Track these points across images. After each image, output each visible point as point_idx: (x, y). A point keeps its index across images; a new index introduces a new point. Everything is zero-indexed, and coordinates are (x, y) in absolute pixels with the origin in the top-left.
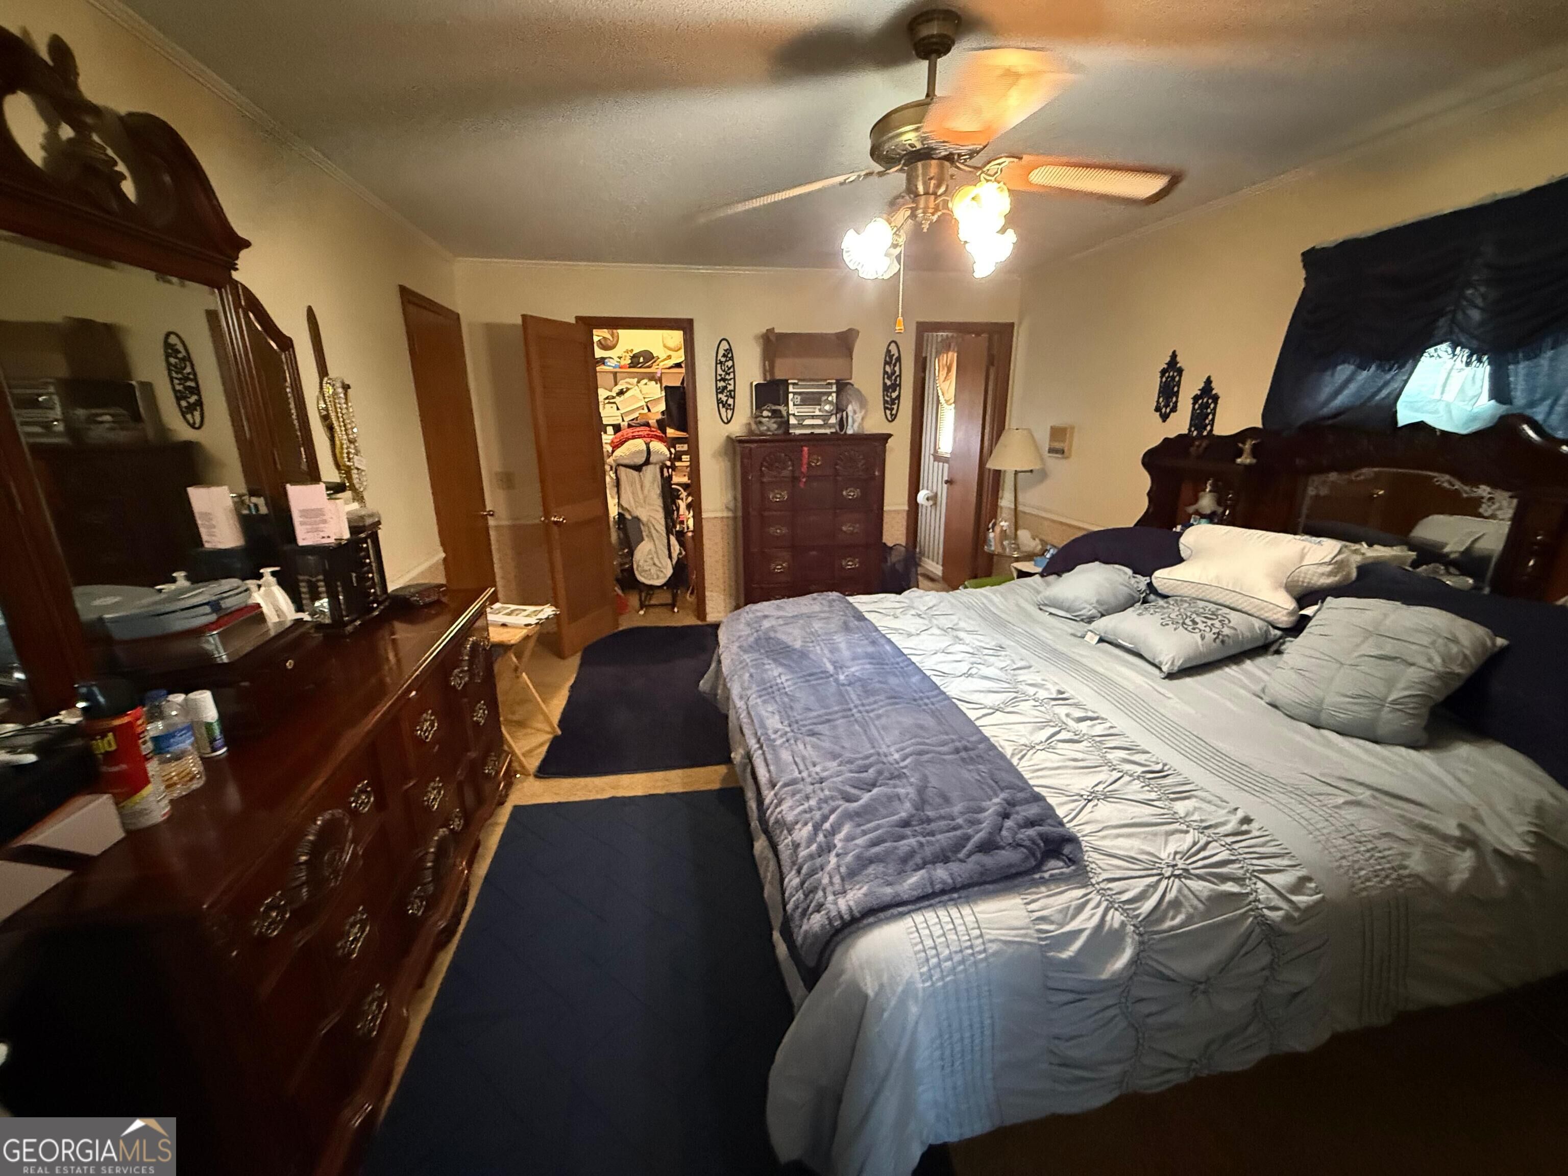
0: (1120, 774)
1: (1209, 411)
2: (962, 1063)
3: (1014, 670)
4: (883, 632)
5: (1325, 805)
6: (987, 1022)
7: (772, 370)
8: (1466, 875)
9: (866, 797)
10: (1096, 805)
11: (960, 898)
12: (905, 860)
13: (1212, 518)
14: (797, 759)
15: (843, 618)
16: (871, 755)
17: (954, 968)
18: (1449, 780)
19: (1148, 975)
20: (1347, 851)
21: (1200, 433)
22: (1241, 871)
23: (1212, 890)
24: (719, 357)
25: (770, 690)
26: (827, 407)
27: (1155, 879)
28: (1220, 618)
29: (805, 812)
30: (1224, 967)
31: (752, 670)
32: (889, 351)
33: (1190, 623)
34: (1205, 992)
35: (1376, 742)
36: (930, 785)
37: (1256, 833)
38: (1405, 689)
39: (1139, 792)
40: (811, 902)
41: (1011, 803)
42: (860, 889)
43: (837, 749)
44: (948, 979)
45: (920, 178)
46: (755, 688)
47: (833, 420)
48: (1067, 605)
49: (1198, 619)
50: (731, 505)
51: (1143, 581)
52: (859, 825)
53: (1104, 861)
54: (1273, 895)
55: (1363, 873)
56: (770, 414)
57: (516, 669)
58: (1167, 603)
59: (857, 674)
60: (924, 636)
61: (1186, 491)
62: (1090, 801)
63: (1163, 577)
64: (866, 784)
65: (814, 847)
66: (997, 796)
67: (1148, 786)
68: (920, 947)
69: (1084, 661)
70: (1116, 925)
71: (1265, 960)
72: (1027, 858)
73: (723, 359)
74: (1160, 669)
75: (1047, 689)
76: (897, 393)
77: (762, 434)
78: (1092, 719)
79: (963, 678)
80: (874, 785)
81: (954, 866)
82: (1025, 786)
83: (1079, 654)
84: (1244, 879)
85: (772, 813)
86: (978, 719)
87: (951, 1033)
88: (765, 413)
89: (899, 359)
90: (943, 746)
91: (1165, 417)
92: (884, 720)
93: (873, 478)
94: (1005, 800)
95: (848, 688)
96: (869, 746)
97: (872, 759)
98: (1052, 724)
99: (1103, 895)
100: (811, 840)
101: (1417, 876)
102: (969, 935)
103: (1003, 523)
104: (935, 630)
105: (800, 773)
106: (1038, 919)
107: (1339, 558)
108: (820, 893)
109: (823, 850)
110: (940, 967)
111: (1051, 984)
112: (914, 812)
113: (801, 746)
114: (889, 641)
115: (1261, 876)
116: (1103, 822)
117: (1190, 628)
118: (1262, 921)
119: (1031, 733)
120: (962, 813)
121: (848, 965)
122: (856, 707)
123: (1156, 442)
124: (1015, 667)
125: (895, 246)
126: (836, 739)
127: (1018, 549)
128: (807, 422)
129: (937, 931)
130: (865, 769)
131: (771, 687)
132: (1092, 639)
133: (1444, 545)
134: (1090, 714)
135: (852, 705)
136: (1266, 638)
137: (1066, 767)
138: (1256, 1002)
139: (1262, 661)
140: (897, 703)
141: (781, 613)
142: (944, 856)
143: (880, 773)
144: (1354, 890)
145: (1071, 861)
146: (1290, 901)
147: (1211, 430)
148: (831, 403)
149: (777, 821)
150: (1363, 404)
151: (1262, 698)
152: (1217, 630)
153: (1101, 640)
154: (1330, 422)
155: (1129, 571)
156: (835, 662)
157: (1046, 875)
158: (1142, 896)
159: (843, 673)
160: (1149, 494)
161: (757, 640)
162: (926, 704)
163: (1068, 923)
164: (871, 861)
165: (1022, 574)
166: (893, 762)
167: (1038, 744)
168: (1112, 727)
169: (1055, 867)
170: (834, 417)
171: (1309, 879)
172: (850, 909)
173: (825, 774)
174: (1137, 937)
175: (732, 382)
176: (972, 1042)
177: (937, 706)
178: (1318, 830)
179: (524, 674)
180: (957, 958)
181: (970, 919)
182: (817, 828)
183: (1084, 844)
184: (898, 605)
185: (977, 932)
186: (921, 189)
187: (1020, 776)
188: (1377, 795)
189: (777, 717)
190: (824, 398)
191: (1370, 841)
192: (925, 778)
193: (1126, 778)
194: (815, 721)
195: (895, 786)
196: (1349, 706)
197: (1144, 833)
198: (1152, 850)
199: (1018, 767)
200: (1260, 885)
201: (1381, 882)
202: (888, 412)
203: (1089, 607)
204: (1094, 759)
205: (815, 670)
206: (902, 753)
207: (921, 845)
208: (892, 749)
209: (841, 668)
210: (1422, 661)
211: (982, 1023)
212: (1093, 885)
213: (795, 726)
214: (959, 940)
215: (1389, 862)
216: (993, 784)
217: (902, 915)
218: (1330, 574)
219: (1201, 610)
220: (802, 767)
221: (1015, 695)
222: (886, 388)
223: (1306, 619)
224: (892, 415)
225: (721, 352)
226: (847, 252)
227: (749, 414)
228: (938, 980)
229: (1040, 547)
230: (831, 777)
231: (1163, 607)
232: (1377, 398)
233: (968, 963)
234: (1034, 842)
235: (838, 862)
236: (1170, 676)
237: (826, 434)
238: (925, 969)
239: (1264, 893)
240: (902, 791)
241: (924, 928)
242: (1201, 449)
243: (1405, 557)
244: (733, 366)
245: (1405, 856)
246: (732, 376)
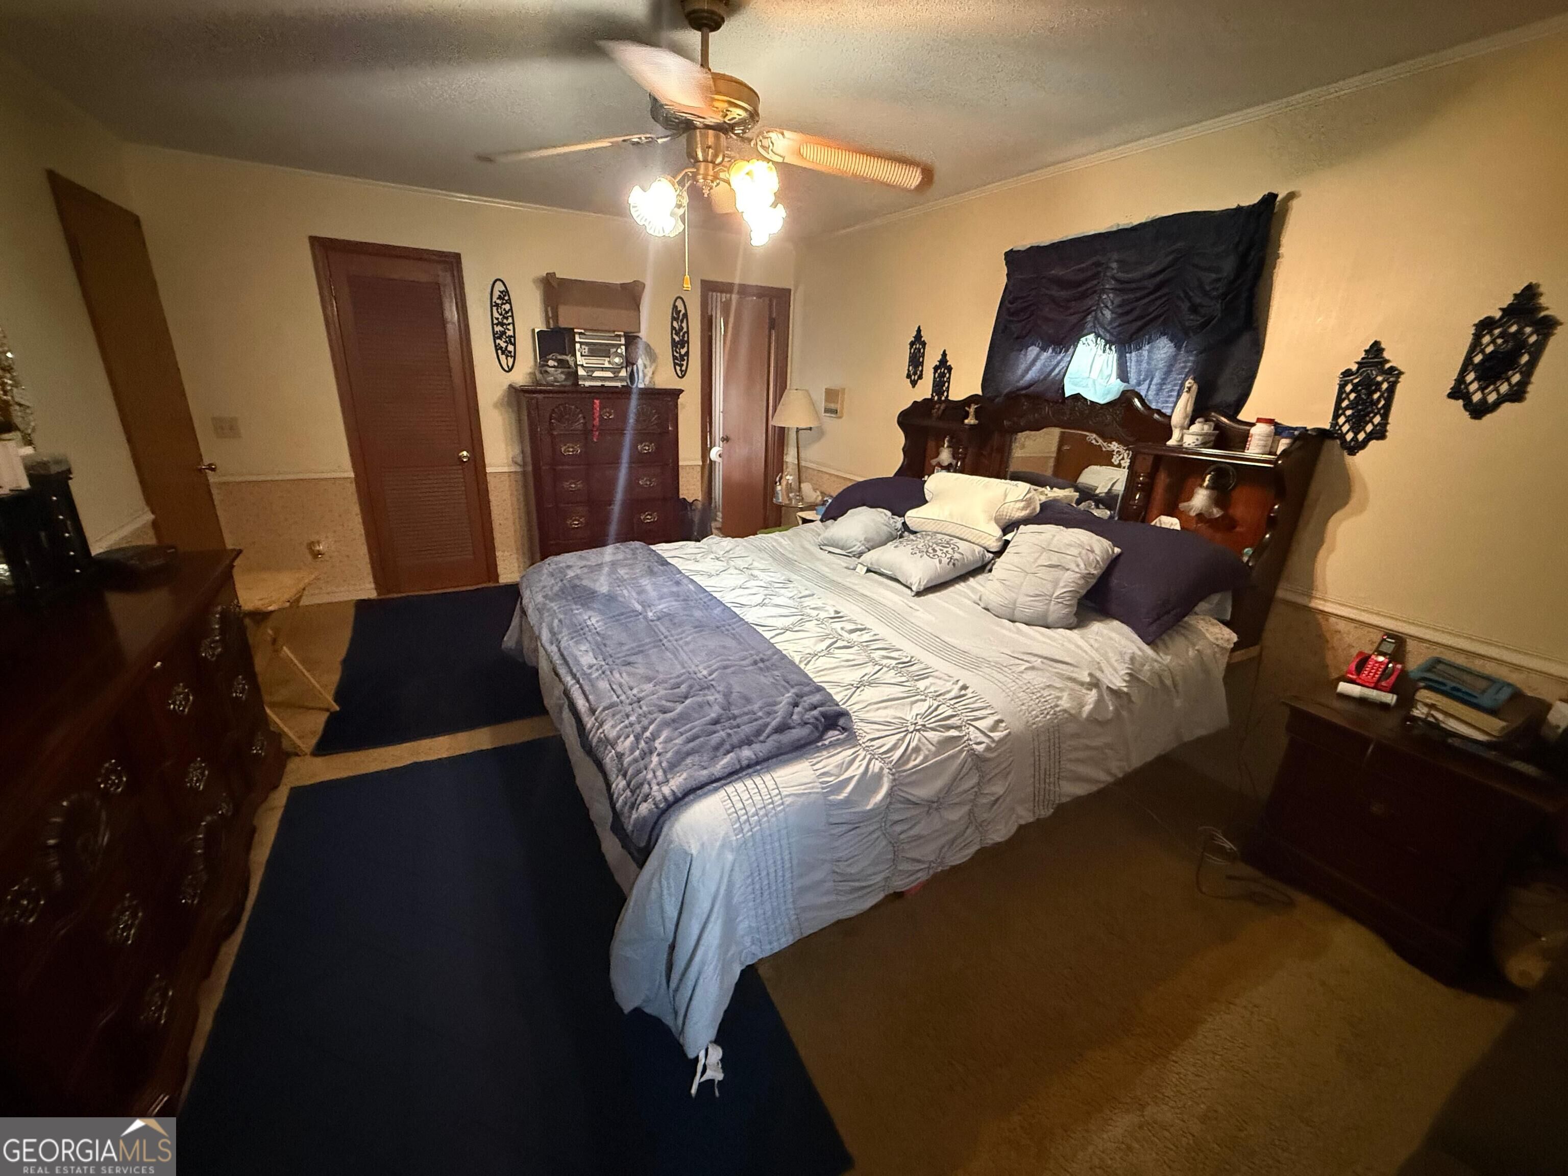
0: (881, 667)
1: (945, 379)
2: (770, 894)
3: (800, 598)
4: (686, 574)
5: (1013, 672)
6: (787, 858)
7: (556, 317)
8: (1091, 706)
9: (680, 708)
10: (863, 690)
11: (761, 769)
12: (716, 748)
13: (948, 468)
14: (614, 687)
15: (647, 563)
16: (684, 673)
17: (759, 821)
18: (1086, 647)
19: (901, 802)
20: (1025, 699)
21: (940, 398)
22: (960, 722)
23: (941, 736)
24: (494, 299)
25: (581, 632)
26: (617, 360)
27: (905, 733)
28: (952, 546)
29: (626, 727)
30: (949, 789)
31: (561, 616)
32: (675, 307)
33: (932, 551)
34: (936, 809)
35: (1048, 627)
36: (734, 691)
37: (970, 695)
38: (1064, 587)
39: (895, 678)
40: (638, 796)
41: (800, 696)
42: (680, 776)
43: (650, 673)
44: (755, 829)
45: (699, 145)
46: (565, 632)
47: (623, 373)
48: (841, 544)
49: (937, 548)
50: (519, 459)
51: (900, 520)
52: (676, 729)
53: (867, 728)
54: (979, 734)
55: (1034, 713)
56: (556, 364)
57: (274, 641)
58: (916, 537)
59: (664, 610)
60: (723, 575)
61: (931, 444)
62: (858, 688)
63: (914, 516)
64: (679, 697)
65: (637, 753)
66: (788, 692)
67: (900, 673)
68: (733, 810)
69: (855, 587)
70: (877, 770)
71: (975, 780)
72: (812, 732)
73: (499, 302)
74: (911, 589)
75: (827, 611)
76: (685, 350)
77: (548, 385)
78: (861, 630)
79: (758, 607)
80: (686, 698)
81: (757, 747)
82: (810, 682)
83: (850, 582)
84: (961, 727)
85: (594, 736)
86: (772, 638)
87: (759, 870)
88: (551, 363)
89: (686, 315)
90: (743, 660)
91: (914, 383)
92: (691, 646)
93: (668, 432)
94: (794, 693)
95: (658, 623)
96: (679, 667)
97: (682, 678)
98: (831, 636)
99: (868, 751)
100: (632, 751)
101: (1065, 711)
102: (770, 794)
103: (788, 477)
104: (732, 571)
105: (618, 697)
106: (821, 775)
107: (1028, 496)
108: (646, 786)
109: (645, 754)
110: (749, 821)
111: (832, 820)
112: (723, 712)
113: (617, 675)
114: (692, 581)
115: (972, 723)
116: (867, 701)
117: (931, 555)
118: (972, 753)
119: (815, 644)
120: (761, 708)
121: (674, 837)
122: (666, 637)
123: (907, 405)
124: (801, 595)
125: (679, 206)
126: (650, 665)
127: (802, 500)
128: (596, 374)
129: (745, 796)
130: (678, 686)
131: (582, 629)
132: (861, 570)
133: (1096, 488)
134: (859, 626)
135: (662, 637)
136: (983, 560)
137: (843, 666)
138: (970, 810)
139: (980, 578)
140: (702, 631)
141: (584, 563)
142: (748, 740)
143: (691, 687)
144: (1028, 724)
145: (844, 729)
146: (989, 737)
147: (947, 396)
148: (620, 355)
149: (600, 740)
150: (1045, 379)
151: (979, 605)
152: (950, 556)
153: (869, 571)
154: (1024, 392)
155: (889, 513)
156: (642, 602)
157: (827, 742)
158: (894, 748)
159: (651, 611)
160: (903, 449)
161: (562, 590)
162: (728, 630)
163: (843, 774)
164: (688, 754)
165: (805, 521)
166: (701, 677)
167: (820, 652)
168: (875, 635)
169: (833, 735)
170: (624, 370)
171: (1001, 721)
172: (673, 791)
173: (641, 695)
174: (891, 777)
175: (511, 327)
176: (776, 876)
177: (737, 630)
178: (1008, 688)
179: (285, 648)
180: (761, 813)
181: (771, 785)
182: (637, 738)
183: (853, 718)
184: (697, 551)
185: (776, 791)
186: (700, 156)
187: (806, 676)
188: (1045, 661)
189: (591, 654)
190: (613, 350)
191: (1039, 692)
192: (729, 688)
193: (885, 669)
194: (628, 653)
195: (705, 695)
196: (1033, 603)
197: (898, 704)
198: (901, 715)
199: (805, 670)
200: (972, 729)
201: (1045, 717)
202: (678, 368)
203: (859, 544)
204: (862, 659)
205: (624, 610)
206: (709, 669)
207: (729, 735)
208: (700, 668)
209: (649, 606)
210: (1073, 567)
211: (782, 859)
212: (860, 745)
213: (610, 660)
214: (763, 799)
215: (1049, 704)
216: (786, 684)
217: (716, 789)
218: (1024, 508)
219: (940, 541)
220: (619, 692)
221: (801, 617)
222: (674, 344)
223: (1007, 543)
224: (681, 371)
225: (496, 294)
226: (634, 207)
227: (532, 363)
228: (748, 832)
229: (820, 498)
230: (647, 696)
231: (913, 540)
232: (1053, 374)
233: (770, 815)
234: (817, 719)
235: (659, 760)
236: (919, 594)
237: (617, 387)
238: (737, 825)
239: (974, 734)
240: (711, 698)
241: (735, 796)
242: (940, 412)
243: (1071, 496)
244: (511, 309)
245: (1059, 698)
246: (510, 320)
